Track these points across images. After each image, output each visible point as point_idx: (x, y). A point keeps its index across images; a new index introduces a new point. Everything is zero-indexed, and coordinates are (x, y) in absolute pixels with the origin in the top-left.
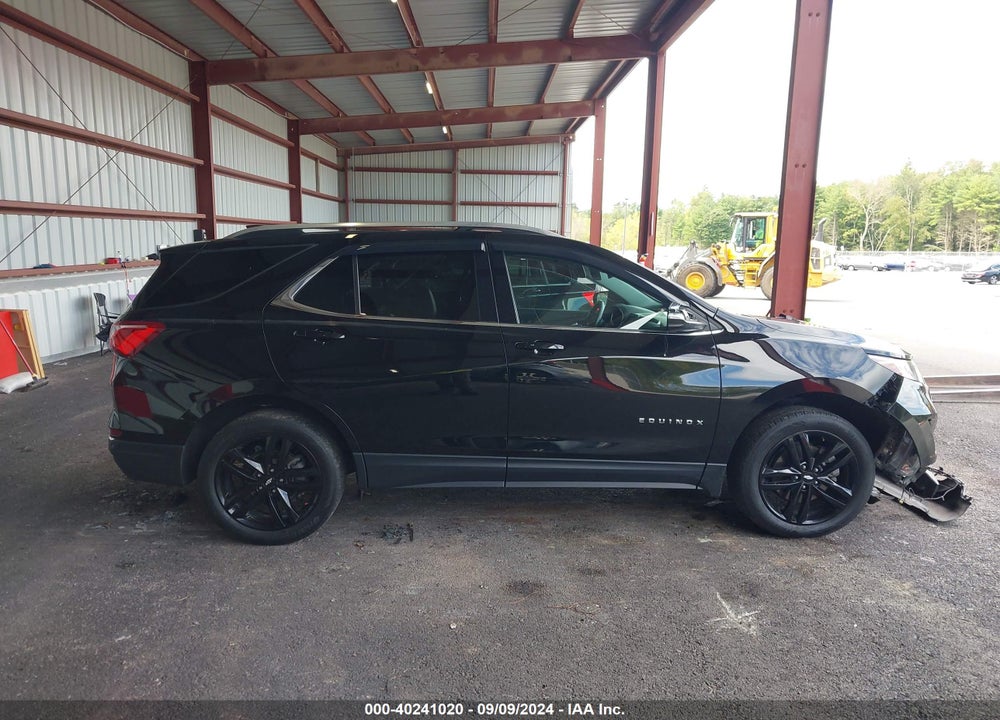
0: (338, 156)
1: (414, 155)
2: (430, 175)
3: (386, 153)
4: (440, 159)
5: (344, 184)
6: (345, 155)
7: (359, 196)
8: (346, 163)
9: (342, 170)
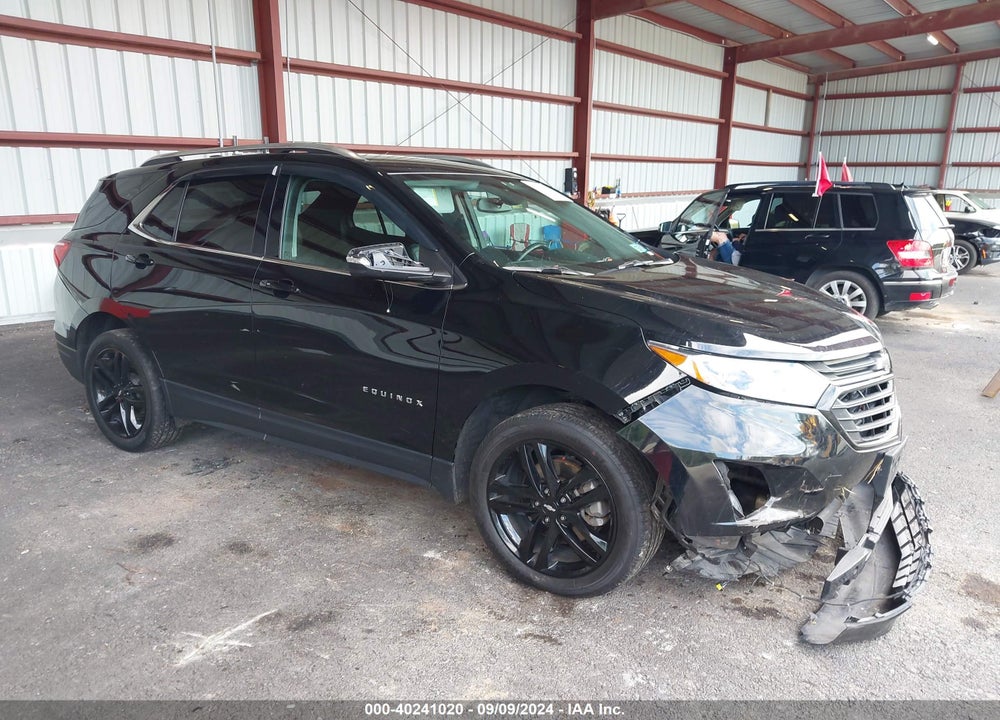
0: (808, 83)
1: (903, 75)
2: (921, 99)
3: (867, 75)
4: (938, 77)
5: (811, 117)
6: (816, 82)
7: (828, 128)
8: (817, 90)
9: (812, 99)
